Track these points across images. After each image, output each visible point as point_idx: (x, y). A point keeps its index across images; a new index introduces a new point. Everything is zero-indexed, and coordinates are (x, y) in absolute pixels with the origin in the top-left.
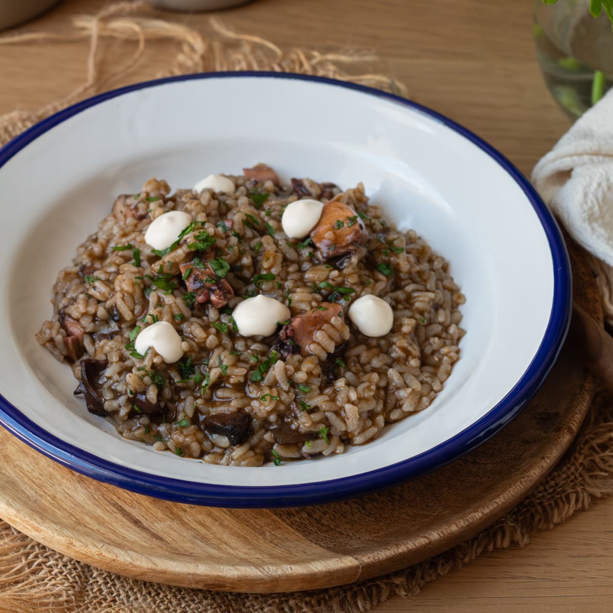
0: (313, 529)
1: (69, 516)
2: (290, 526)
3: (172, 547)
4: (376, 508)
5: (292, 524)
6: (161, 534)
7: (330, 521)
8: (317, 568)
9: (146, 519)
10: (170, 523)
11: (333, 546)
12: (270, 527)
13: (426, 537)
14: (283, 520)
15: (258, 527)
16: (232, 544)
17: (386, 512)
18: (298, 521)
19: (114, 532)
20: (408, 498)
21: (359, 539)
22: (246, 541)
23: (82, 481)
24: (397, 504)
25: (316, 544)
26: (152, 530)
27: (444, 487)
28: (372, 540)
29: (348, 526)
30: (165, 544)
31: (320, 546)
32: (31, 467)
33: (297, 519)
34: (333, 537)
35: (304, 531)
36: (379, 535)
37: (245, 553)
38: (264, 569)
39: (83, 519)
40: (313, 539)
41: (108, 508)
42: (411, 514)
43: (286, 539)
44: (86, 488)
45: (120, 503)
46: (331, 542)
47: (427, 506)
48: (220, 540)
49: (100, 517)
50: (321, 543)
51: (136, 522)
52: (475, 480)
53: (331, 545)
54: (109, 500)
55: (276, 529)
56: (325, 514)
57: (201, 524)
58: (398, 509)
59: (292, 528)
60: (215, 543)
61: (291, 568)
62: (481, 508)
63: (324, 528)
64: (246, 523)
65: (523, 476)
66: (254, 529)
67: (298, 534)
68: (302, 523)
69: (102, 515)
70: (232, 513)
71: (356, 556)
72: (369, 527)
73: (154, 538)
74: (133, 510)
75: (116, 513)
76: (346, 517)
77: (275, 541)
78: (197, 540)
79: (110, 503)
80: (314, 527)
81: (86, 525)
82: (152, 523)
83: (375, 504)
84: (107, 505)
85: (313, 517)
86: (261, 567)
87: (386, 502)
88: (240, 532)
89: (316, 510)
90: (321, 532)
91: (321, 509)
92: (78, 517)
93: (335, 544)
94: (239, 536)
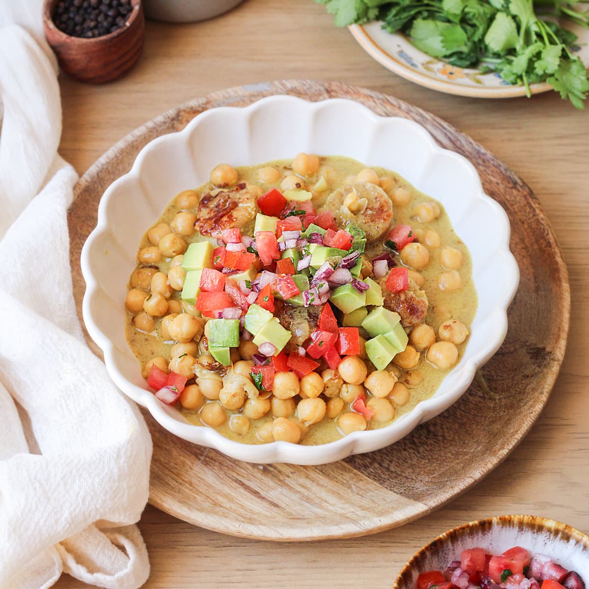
0: (385, 477)
1: (206, 499)
2: (368, 477)
3: (287, 512)
4: (428, 451)
5: (369, 474)
6: (276, 501)
7: (396, 468)
8: (398, 517)
9: (262, 489)
10: (280, 490)
11: (404, 491)
12: (354, 480)
13: (471, 477)
14: (362, 473)
15: (345, 482)
16: (330, 501)
17: (435, 453)
18: (373, 471)
19: (242, 507)
20: (449, 438)
21: (421, 481)
22: (339, 496)
23: (207, 464)
24: (442, 445)
25: (391, 490)
26: (269, 499)
27: (473, 424)
28: (431, 482)
29: (410, 470)
30: (282, 511)
31: (394, 492)
32: (167, 459)
33: (371, 470)
34: (401, 482)
35: (379, 480)
36: (434, 475)
37: (342, 508)
38: (361, 525)
39: (217, 499)
40: (388, 486)
41: (232, 485)
42: (454, 452)
43: (368, 489)
44: (212, 470)
45: (240, 478)
46: (401, 487)
47: (464, 443)
48: (320, 498)
49: (228, 494)
50: (394, 489)
51: (256, 493)
52: (494, 415)
53: (402, 491)
54: (230, 477)
55: (359, 481)
56: (391, 462)
57: (303, 486)
58: (443, 449)
59: (370, 478)
60: (317, 502)
61: (380, 520)
62: (506, 445)
63: (394, 475)
64: (335, 480)
65: (531, 411)
66: (343, 484)
67: (375, 483)
68: (376, 473)
69: (229, 492)
70: (323, 473)
71: (424, 502)
72: (426, 469)
73: (273, 506)
74: (250, 483)
75: (239, 488)
76: (407, 462)
77: (360, 493)
78: (303, 502)
79: (233, 480)
80: (386, 475)
81: (221, 504)
82: (267, 492)
83: (426, 447)
84: (231, 482)
85: (383, 467)
86: (358, 523)
87: (434, 445)
88: (333, 489)
89: (385, 460)
90: (392, 479)
91: (388, 458)
92: (213, 498)
93: (405, 488)
94: (333, 492)
